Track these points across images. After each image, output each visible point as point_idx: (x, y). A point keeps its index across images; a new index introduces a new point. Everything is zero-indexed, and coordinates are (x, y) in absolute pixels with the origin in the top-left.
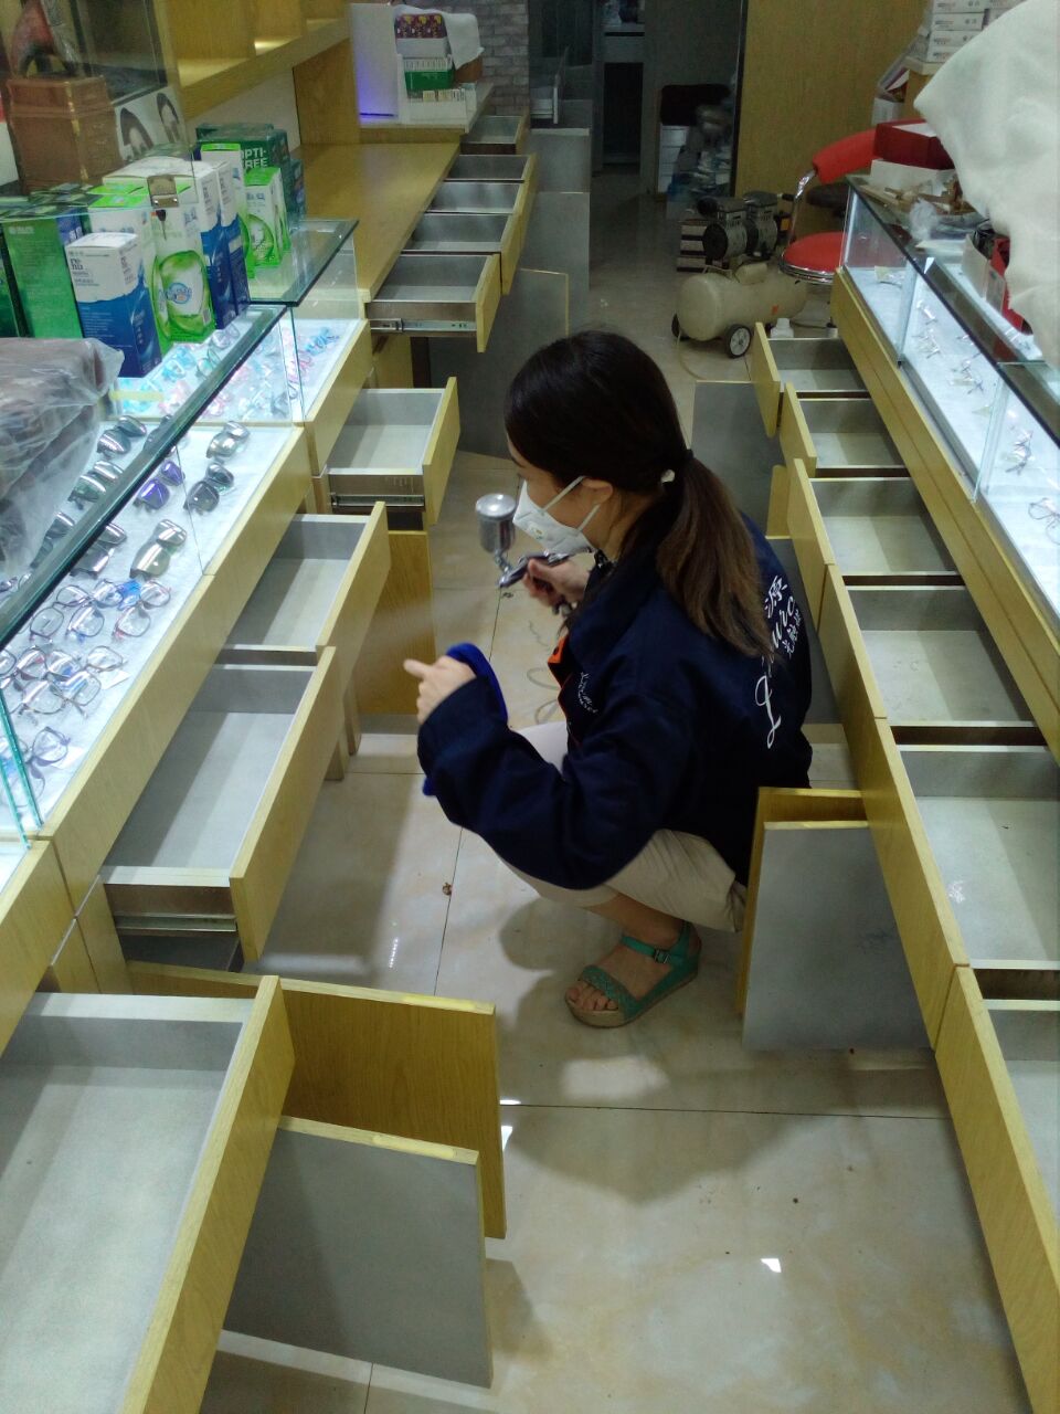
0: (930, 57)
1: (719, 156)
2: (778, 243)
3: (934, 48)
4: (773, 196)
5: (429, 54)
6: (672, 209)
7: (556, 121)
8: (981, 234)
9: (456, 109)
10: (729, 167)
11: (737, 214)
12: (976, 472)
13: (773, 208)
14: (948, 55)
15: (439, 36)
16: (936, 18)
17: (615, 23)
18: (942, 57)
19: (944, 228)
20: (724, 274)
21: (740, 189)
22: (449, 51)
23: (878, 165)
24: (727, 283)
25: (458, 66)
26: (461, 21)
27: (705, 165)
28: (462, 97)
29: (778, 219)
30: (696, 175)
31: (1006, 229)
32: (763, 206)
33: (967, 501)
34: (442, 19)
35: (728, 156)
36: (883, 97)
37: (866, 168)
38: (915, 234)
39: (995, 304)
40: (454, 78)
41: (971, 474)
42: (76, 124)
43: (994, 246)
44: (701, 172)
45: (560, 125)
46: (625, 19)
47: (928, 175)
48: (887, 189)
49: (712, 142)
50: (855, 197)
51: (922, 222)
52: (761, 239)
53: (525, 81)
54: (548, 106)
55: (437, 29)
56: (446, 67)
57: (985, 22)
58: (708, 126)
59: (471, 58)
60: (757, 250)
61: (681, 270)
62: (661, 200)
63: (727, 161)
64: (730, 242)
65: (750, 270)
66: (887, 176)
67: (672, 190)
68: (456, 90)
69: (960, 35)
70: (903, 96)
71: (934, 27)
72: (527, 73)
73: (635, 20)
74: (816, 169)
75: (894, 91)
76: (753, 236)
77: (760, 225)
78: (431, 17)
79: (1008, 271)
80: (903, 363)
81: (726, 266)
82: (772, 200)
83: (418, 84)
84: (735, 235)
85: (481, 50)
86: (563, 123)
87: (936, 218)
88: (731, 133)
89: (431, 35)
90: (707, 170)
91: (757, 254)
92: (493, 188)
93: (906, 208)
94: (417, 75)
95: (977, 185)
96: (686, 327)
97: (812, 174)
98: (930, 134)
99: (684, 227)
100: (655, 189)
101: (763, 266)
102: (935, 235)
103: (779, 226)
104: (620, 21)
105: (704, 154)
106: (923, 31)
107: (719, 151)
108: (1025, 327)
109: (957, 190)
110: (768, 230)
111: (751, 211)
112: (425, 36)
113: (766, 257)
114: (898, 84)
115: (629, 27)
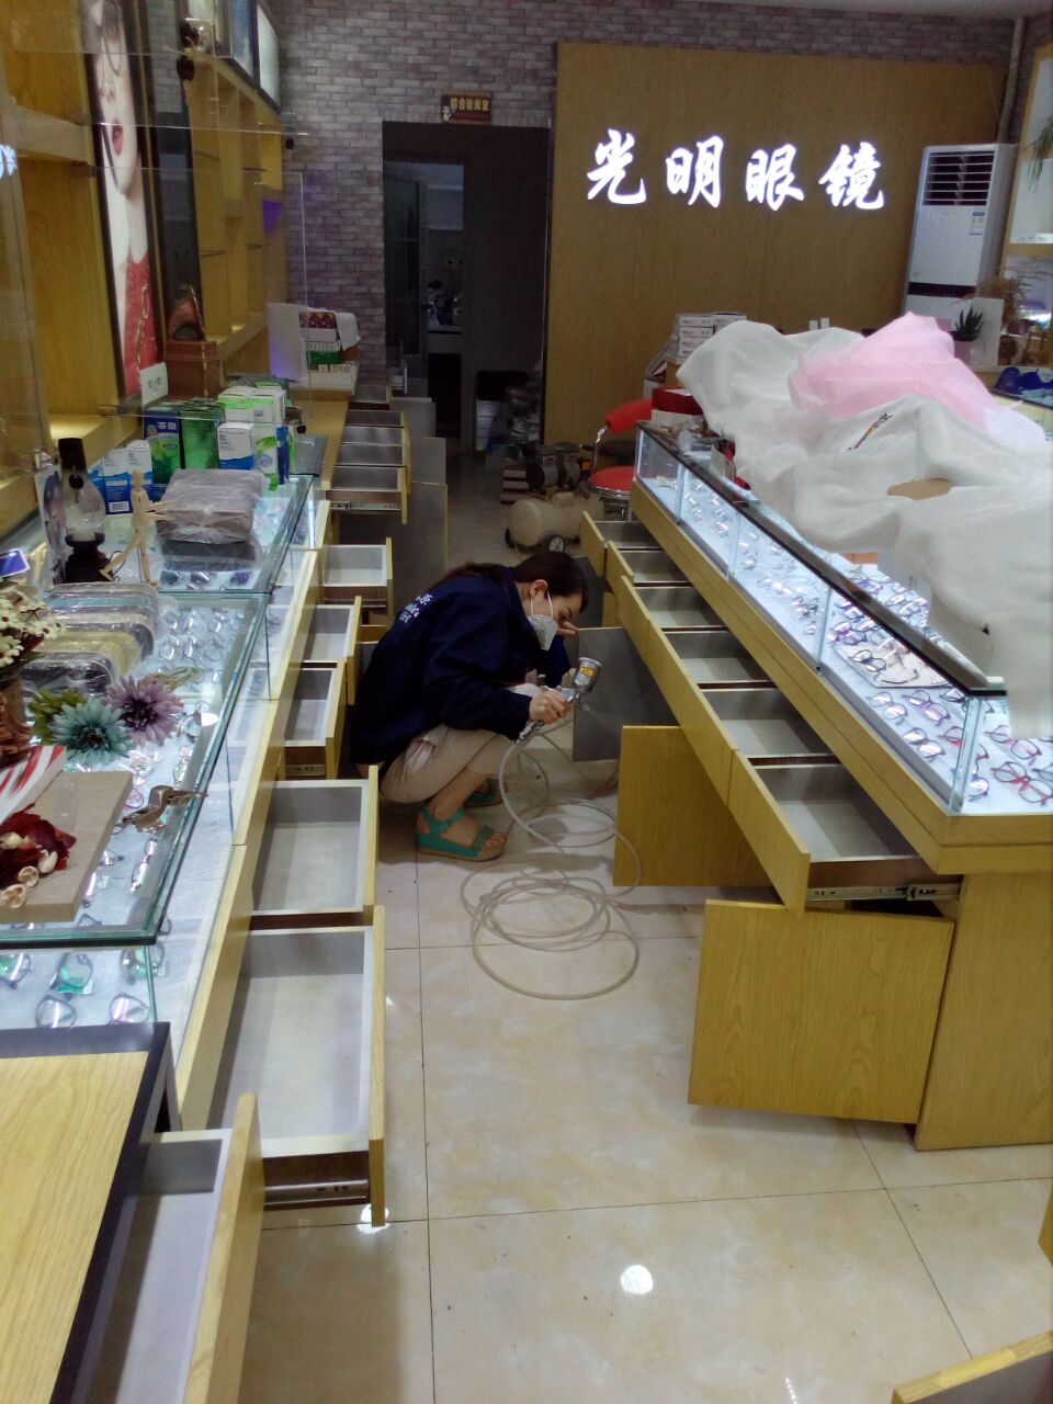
0: (681, 354)
1: (529, 421)
2: (580, 479)
3: (682, 348)
4: (576, 446)
5: (324, 339)
6: (492, 462)
7: (406, 392)
8: (720, 445)
9: (343, 378)
10: (538, 429)
11: (550, 457)
12: (726, 566)
13: (575, 454)
14: (690, 353)
15: (332, 327)
16: (682, 329)
17: (434, 324)
18: (687, 353)
19: (699, 445)
20: (543, 499)
21: (548, 441)
22: (338, 338)
23: (656, 413)
24: (544, 505)
25: (344, 349)
26: (345, 318)
27: (519, 427)
28: (347, 370)
29: (580, 461)
30: (513, 434)
31: (733, 437)
32: (569, 452)
33: (724, 582)
34: (335, 318)
35: (537, 421)
36: (650, 380)
37: (649, 417)
38: (682, 449)
39: (730, 478)
40: (342, 357)
41: (724, 568)
42: (205, 365)
43: (727, 447)
44: (516, 432)
45: (408, 395)
46: (441, 322)
47: (689, 417)
48: (663, 427)
49: (521, 413)
50: (642, 433)
51: (686, 444)
52: (568, 476)
53: (384, 362)
54: (400, 381)
55: (331, 323)
56: (337, 349)
57: (714, 332)
58: (515, 401)
59: (352, 344)
60: (564, 483)
61: (504, 502)
62: (481, 456)
63: (537, 425)
64: (546, 476)
65: (562, 496)
66: (662, 419)
67: (489, 448)
68: (344, 365)
69: (700, 340)
70: (664, 378)
71: (681, 335)
72: (384, 356)
73: (449, 322)
74: (609, 424)
75: (657, 375)
76: (562, 474)
77: (567, 465)
78: (326, 315)
79: (734, 458)
80: (681, 523)
81: (544, 493)
82: (574, 448)
83: (316, 360)
84: (550, 472)
85: (359, 338)
86: (411, 394)
87: (695, 440)
88: (537, 404)
89: (325, 327)
90: (522, 431)
91: (566, 486)
92: (382, 431)
93: (675, 436)
94: (314, 354)
95: (716, 420)
96: (516, 537)
97: (606, 427)
98: (689, 394)
99: (506, 471)
100: (474, 446)
101: (570, 494)
102: (694, 449)
103: (581, 467)
104: (438, 323)
105: (516, 420)
106: (674, 337)
107: (528, 417)
108: (747, 486)
109: (705, 424)
110: (573, 470)
111: (560, 456)
112: (321, 327)
113: (572, 488)
114: (660, 371)
115: (447, 328)
